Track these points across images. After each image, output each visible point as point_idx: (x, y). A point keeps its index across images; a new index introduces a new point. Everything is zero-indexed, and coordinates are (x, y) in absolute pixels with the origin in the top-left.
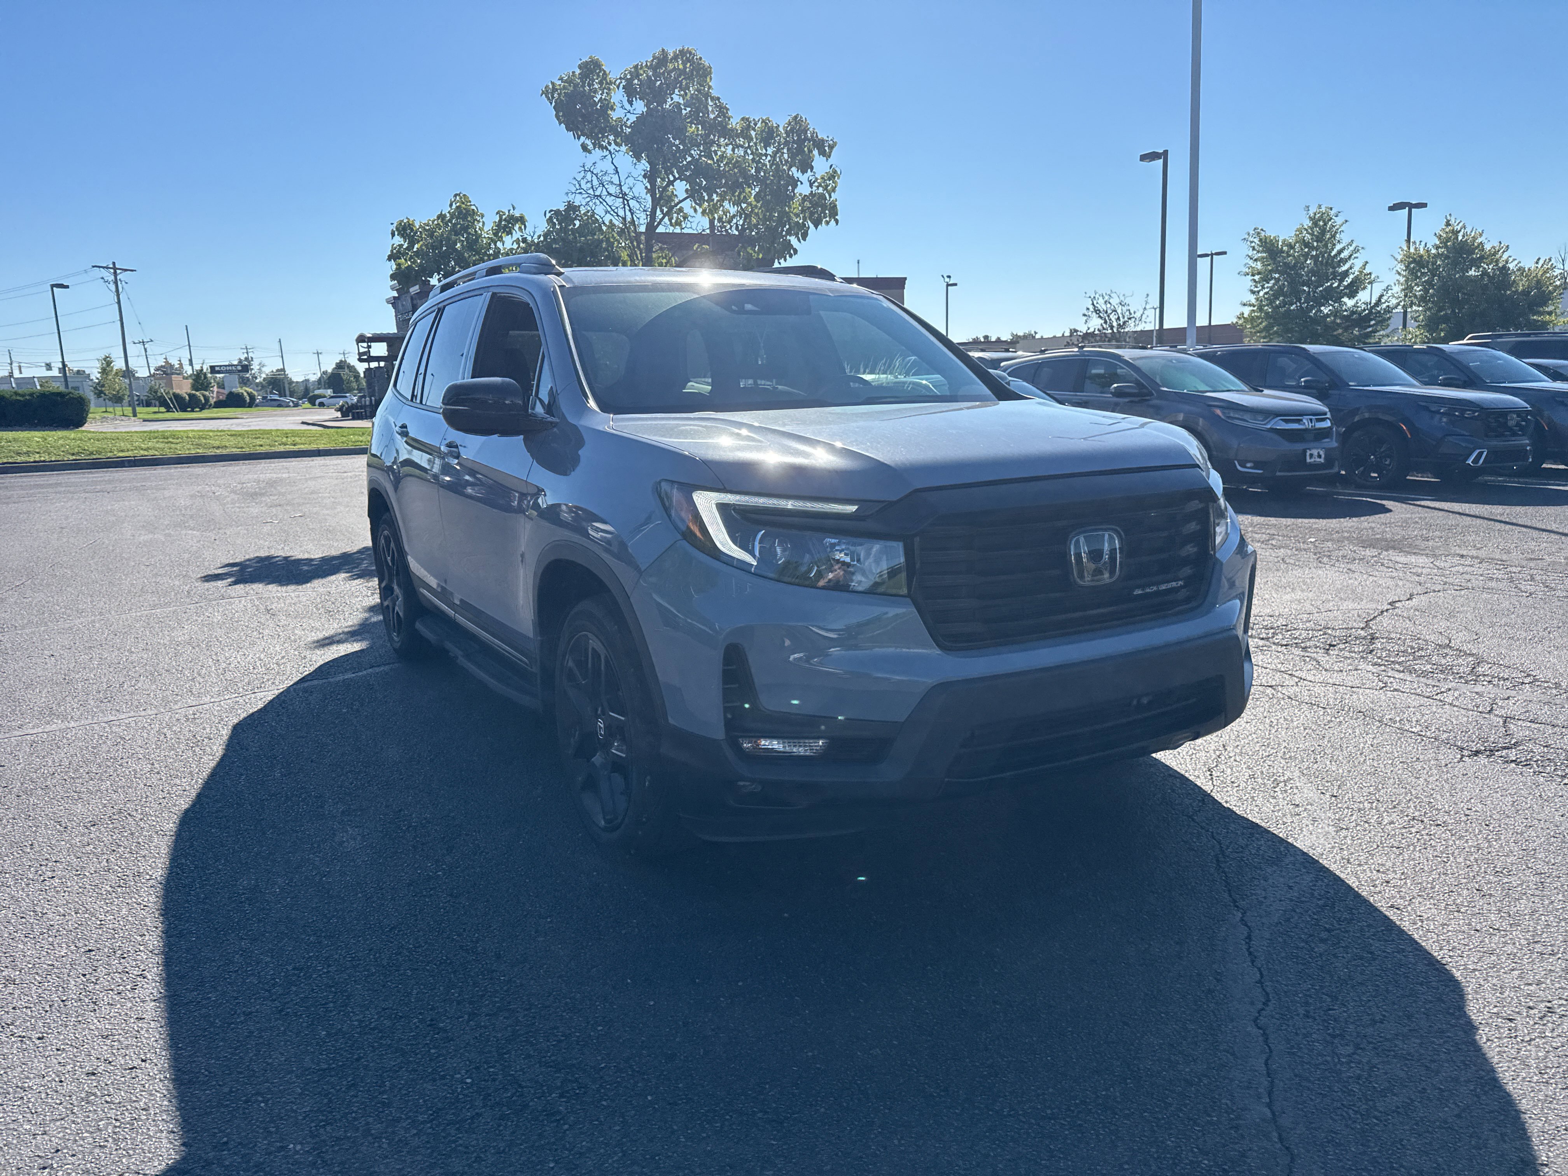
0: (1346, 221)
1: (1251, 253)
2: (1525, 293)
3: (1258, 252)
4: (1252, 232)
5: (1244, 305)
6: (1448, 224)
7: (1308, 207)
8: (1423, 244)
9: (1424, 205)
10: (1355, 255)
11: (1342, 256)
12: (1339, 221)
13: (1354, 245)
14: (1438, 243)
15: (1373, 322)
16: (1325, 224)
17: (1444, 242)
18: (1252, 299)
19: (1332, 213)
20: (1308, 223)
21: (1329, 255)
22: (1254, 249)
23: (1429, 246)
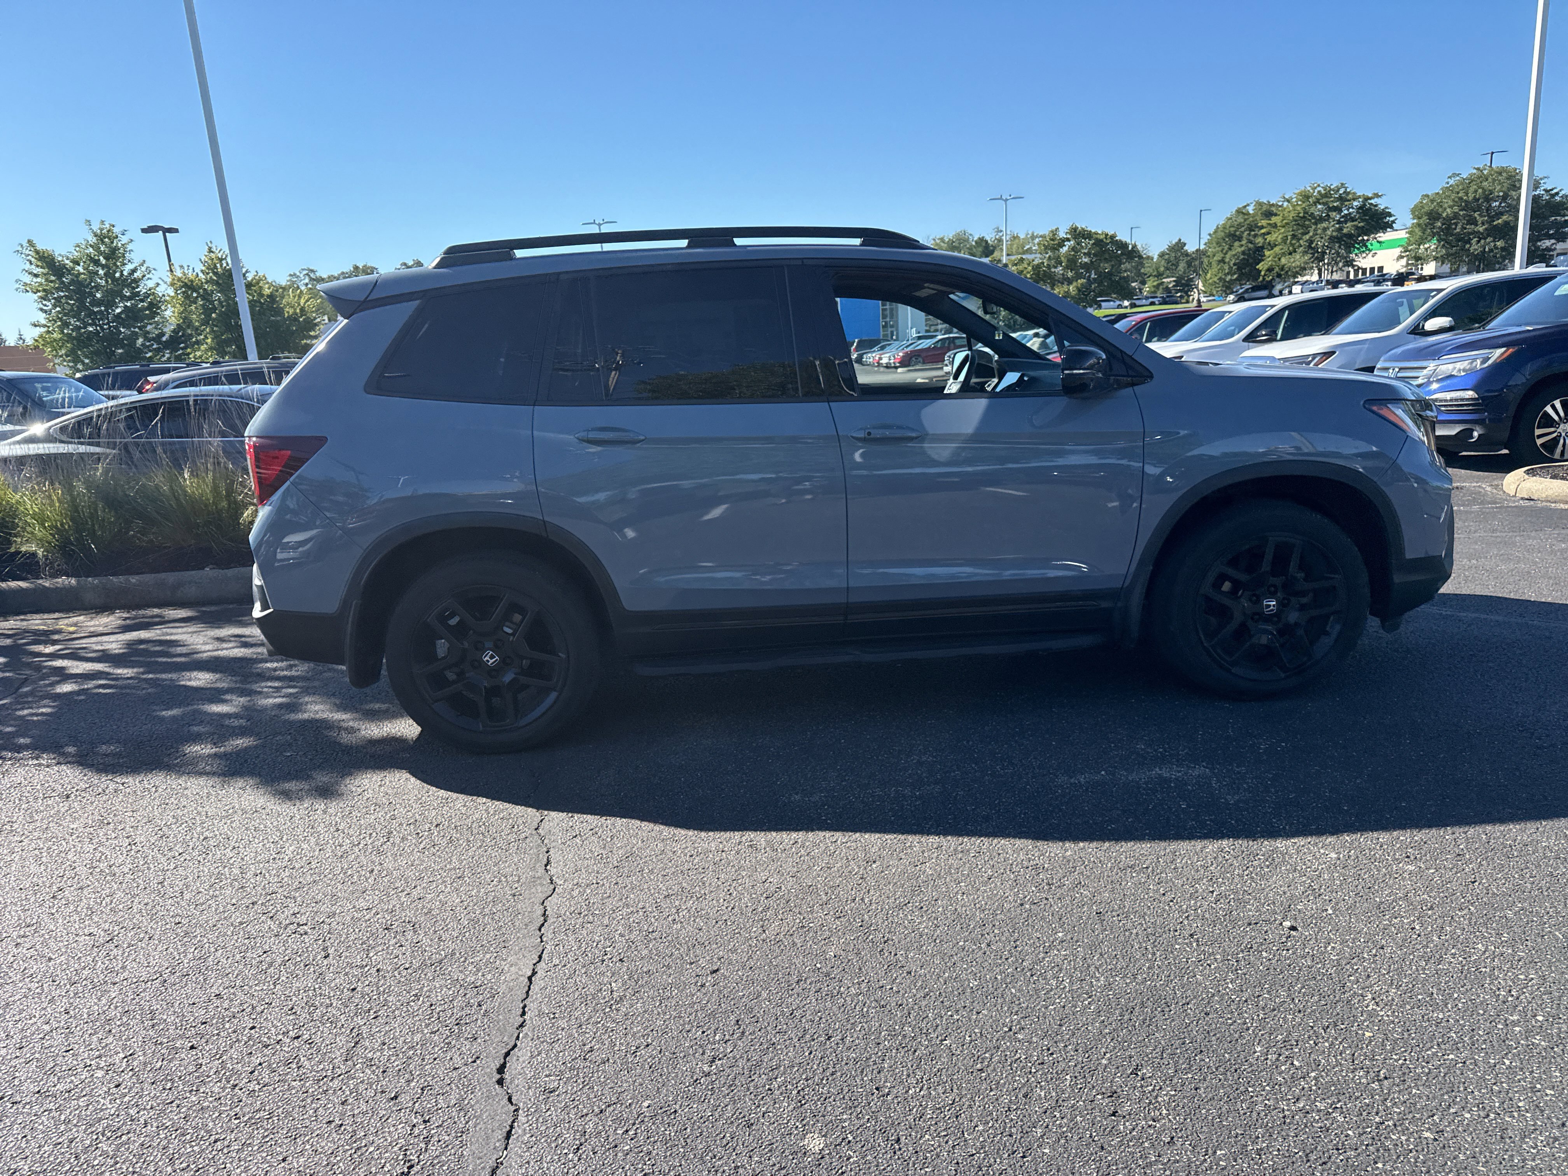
0: (132, 241)
1: (27, 266)
2: (294, 319)
3: (38, 266)
4: (25, 244)
5: (36, 326)
6: (210, 251)
7: (89, 221)
8: (191, 268)
9: (176, 231)
10: (148, 276)
11: (136, 275)
12: (124, 239)
13: (145, 265)
14: (204, 268)
15: (182, 345)
16: (112, 243)
17: (212, 268)
18: (42, 318)
19: (115, 230)
20: (93, 240)
21: (122, 275)
22: (31, 263)
23: (197, 270)
